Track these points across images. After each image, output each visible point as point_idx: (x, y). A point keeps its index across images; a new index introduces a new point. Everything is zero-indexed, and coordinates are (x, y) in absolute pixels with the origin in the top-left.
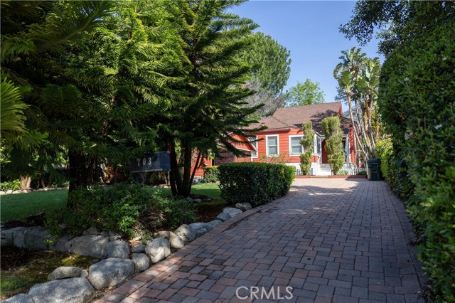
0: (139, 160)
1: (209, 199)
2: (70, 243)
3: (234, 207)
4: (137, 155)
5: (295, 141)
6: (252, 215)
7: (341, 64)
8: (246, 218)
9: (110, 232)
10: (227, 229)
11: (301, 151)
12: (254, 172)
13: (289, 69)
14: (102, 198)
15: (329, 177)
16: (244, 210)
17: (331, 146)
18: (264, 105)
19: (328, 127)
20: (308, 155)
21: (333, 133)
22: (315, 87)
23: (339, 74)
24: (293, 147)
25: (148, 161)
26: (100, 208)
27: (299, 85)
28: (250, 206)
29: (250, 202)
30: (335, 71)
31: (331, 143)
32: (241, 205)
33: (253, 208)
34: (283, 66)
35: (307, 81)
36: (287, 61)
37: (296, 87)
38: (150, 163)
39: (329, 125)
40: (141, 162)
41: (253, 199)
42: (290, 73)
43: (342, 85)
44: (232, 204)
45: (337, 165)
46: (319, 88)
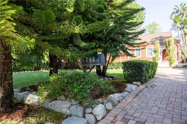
0: (87, 58)
1: (115, 78)
2: (51, 104)
3: (132, 84)
4: (86, 56)
5: (149, 50)
6: (144, 89)
7: (174, 12)
8: (141, 91)
9: (72, 99)
10: (134, 98)
11: (152, 55)
12: (144, 65)
13: (144, 17)
14: (68, 81)
15: (167, 67)
16: (138, 86)
17: (169, 52)
18: (145, 30)
19: (168, 43)
20: (157, 57)
21: (170, 46)
22: (158, 25)
23: (173, 17)
24: (148, 53)
25: (92, 59)
26: (66, 86)
27: (149, 24)
28: (141, 84)
29: (141, 82)
30: (171, 16)
31: (169, 51)
32: (136, 83)
33: (142, 84)
34: (142, 15)
35: (154, 22)
36: (144, 13)
37: (148, 26)
38: (94, 60)
39: (169, 42)
40: (88, 60)
41: (142, 79)
42: (145, 19)
43: (175, 22)
44: (130, 82)
45: (172, 62)
46: (160, 26)
